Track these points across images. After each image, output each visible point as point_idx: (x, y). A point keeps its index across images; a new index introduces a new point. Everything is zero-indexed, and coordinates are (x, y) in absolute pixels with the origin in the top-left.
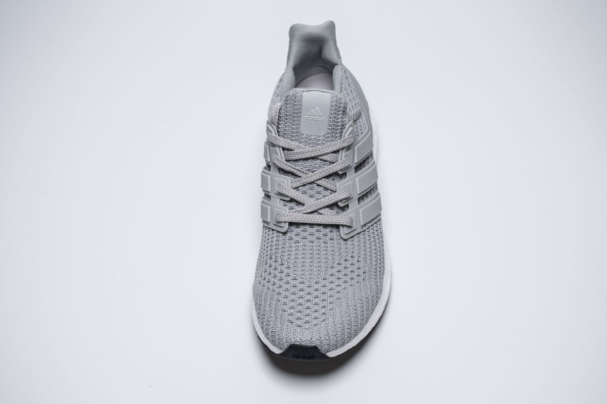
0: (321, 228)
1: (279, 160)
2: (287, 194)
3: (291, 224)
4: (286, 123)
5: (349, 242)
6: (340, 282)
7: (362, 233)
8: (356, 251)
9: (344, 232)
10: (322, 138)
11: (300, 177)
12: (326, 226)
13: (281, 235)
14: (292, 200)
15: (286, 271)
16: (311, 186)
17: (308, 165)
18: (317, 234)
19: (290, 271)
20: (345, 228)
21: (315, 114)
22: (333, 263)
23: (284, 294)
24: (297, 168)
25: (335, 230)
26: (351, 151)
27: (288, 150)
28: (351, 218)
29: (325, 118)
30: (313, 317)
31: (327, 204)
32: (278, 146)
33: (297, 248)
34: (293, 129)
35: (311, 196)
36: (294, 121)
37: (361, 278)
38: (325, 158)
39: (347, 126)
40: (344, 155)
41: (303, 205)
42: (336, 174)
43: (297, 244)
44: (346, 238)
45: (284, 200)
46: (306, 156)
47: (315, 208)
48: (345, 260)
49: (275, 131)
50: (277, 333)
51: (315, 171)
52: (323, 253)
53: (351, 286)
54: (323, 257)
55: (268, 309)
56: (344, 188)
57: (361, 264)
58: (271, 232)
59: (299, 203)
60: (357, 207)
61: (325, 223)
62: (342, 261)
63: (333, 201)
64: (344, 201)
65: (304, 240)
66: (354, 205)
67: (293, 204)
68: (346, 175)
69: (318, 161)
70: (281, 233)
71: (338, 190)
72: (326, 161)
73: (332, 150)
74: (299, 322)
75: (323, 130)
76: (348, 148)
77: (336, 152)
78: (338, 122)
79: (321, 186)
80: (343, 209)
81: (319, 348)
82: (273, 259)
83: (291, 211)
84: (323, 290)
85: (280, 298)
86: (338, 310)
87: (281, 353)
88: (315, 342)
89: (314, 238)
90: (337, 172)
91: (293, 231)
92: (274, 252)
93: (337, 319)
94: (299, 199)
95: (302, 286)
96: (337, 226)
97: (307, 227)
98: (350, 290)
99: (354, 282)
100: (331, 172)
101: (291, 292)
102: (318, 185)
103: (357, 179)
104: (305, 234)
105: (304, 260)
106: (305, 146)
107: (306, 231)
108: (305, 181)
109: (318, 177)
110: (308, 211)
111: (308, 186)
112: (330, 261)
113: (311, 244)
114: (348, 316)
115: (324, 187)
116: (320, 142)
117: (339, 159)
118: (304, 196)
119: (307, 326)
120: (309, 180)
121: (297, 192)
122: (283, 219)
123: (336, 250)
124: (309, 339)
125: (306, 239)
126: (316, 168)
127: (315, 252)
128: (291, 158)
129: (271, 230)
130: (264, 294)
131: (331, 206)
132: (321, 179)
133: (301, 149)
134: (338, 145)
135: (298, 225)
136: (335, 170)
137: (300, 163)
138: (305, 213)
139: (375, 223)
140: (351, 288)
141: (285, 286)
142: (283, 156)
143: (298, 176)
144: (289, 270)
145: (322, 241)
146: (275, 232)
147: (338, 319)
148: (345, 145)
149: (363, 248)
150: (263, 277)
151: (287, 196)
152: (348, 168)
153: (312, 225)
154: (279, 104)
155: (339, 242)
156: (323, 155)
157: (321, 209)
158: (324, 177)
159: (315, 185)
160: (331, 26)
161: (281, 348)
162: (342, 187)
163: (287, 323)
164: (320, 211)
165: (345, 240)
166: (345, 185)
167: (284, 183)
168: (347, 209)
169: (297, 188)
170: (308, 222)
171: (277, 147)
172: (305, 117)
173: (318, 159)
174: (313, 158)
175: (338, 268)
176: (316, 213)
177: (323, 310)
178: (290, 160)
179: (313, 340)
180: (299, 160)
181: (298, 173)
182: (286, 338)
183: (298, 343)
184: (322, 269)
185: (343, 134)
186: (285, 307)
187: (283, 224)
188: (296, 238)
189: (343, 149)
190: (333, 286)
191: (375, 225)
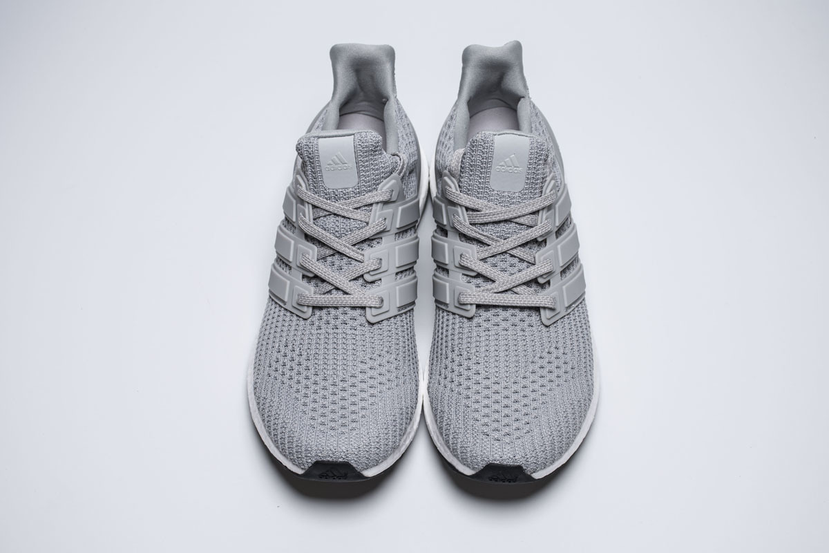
0: (517, 311)
1: (461, 224)
2: (473, 267)
3: (479, 306)
4: (471, 176)
5: (552, 328)
6: (545, 381)
7: (567, 317)
8: (561, 341)
9: (545, 315)
10: (517, 194)
11: (489, 245)
12: (522, 308)
13: (466, 320)
14: (479, 275)
15: (474, 367)
16: (503, 257)
17: (499, 229)
18: (512, 319)
19: (480, 368)
20: (547, 311)
21: (511, 164)
22: (534, 357)
23: (475, 397)
24: (485, 234)
25: (534, 314)
26: (552, 210)
27: (473, 210)
28: (554, 299)
29: (522, 169)
30: (514, 428)
31: (524, 280)
32: (461, 206)
33: (487, 337)
34: (480, 183)
35: (504, 270)
36: (481, 173)
37: (569, 376)
38: (521, 220)
39: (548, 179)
40: (544, 217)
41: (494, 281)
42: (535, 241)
43: (487, 333)
44: (547, 324)
45: (467, 275)
46: (497, 219)
47: (509, 286)
48: (549, 353)
49: (455, 186)
50: (469, 449)
51: (509, 237)
52: (520, 343)
53: (558, 386)
54: (521, 349)
55: (454, 417)
56: (545, 259)
57: (569, 357)
58: (451, 317)
59: (487, 279)
60: (559, 283)
61: (522, 305)
62: (545, 354)
63: (533, 277)
64: (545, 276)
65: (496, 327)
66: (556, 281)
67: (479, 281)
68: (546, 242)
69: (513, 225)
70: (466, 318)
71: (537, 262)
72: (523, 225)
73: (531, 211)
74: (496, 435)
75: (519, 185)
76: (549, 208)
77: (536, 213)
78: (538, 175)
79: (515, 257)
80: (542, 286)
81: (524, 468)
82: (456, 352)
83: (478, 289)
84: (524, 392)
85: (469, 402)
86: (544, 419)
87: (473, 475)
88: (520, 461)
89: (509, 323)
90: (536, 239)
91: (480, 316)
92: (456, 342)
93: (544, 430)
94: (488, 274)
95: (496, 387)
96: (537, 309)
97: (500, 311)
98: (557, 391)
99: (561, 381)
100: (529, 238)
101: (483, 395)
102: (512, 256)
103: (559, 247)
104: (498, 319)
105: (497, 353)
106: (495, 206)
107: (498, 315)
108: (495, 251)
109: (512, 245)
110: (500, 290)
111: (498, 257)
112: (530, 354)
113: (506, 332)
114: (558, 426)
115: (519, 258)
116: (514, 200)
117: (539, 222)
118: (495, 270)
119: (507, 439)
120: (500, 250)
121: (486, 266)
122: (469, 300)
123: (537, 339)
124: (511, 457)
125: (498, 325)
126: (509, 234)
127: (511, 343)
128: (477, 221)
129: (450, 314)
130: (446, 398)
131: (527, 283)
132: (515, 248)
133: (491, 210)
134: (538, 203)
135: (487, 307)
136: (534, 236)
137: (490, 227)
138: (496, 293)
139: (581, 303)
140: (558, 389)
141: (475, 387)
142: (467, 218)
143: (486, 244)
144: (479, 366)
145: (518, 328)
146: (457, 316)
147: (546, 431)
148: (547, 203)
149: (568, 337)
150: (443, 375)
151: (473, 271)
152: (548, 233)
153: (505, 308)
154: (461, 151)
155: (539, 329)
156: (519, 217)
157: (516, 287)
158: (519, 246)
159: (507, 256)
160: (517, 48)
161: (474, 469)
162: (542, 258)
163: (481, 436)
164: (515, 290)
165: (547, 327)
166: (545, 256)
167: (468, 253)
168: (547, 286)
169: (484, 260)
170: (501, 304)
171: (459, 207)
172: (495, 168)
173: (511, 222)
174: (506, 221)
175: (540, 362)
176: (510, 292)
177: (526, 419)
178: (476, 224)
179: (516, 458)
180: (486, 224)
181: (486, 240)
182: (481, 455)
183: (498, 462)
184: (520, 364)
185: (544, 190)
186: (476, 415)
187: (469, 307)
188: (485, 325)
189: (543, 209)
190: (536, 386)
191: (580, 306)
